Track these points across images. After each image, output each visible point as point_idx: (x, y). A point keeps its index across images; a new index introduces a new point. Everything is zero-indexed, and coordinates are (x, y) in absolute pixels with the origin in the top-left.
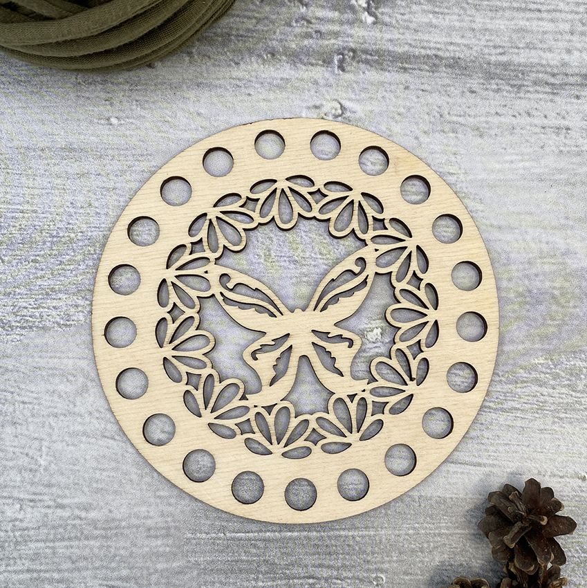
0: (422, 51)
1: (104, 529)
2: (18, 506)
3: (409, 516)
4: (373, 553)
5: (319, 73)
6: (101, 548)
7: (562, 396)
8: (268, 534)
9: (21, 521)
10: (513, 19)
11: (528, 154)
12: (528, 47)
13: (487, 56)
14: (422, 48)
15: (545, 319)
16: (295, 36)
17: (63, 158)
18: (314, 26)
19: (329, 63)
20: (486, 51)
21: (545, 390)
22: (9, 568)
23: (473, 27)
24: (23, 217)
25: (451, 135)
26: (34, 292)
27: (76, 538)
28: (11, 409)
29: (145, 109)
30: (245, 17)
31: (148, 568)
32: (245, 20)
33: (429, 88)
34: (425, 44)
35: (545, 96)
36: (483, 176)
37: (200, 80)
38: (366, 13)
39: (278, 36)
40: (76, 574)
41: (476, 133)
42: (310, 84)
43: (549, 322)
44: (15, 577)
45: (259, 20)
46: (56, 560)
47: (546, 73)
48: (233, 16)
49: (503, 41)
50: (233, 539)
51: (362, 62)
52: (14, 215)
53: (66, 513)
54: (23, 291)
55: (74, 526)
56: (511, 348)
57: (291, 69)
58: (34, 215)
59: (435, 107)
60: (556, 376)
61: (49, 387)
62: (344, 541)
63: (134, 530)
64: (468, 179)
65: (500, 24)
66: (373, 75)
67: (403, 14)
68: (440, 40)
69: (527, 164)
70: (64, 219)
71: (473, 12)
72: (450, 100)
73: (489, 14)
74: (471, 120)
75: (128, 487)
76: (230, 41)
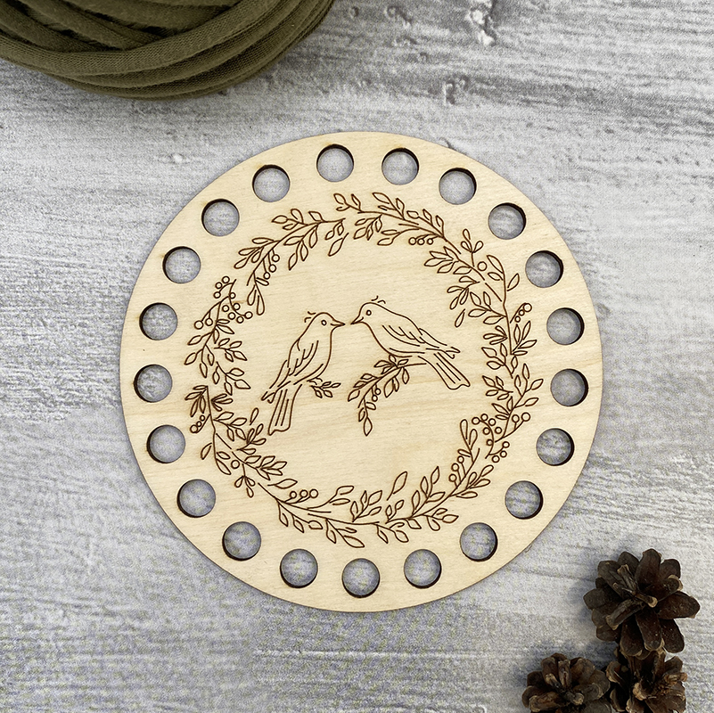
0: (550, 79)
1: (161, 642)
2: (61, 612)
3: (517, 638)
4: (473, 680)
5: (424, 105)
6: (156, 663)
7: (704, 502)
8: (351, 653)
9: (64, 629)
10: (662, 41)
11: (674, 209)
12: (679, 77)
13: (628, 88)
14: (550, 76)
15: (686, 410)
16: (396, 59)
17: (116, 202)
18: (419, 47)
19: (436, 93)
20: (628, 81)
21: (684, 495)
22: (51, 683)
23: (613, 51)
24: (69, 272)
25: (581, 183)
26: (82, 362)
27: (128, 650)
28: (53, 499)
29: (214, 145)
30: (336, 34)
31: (210, 689)
32: (336, 38)
33: (556, 126)
34: (554, 71)
35: (698, 138)
36: (620, 234)
37: (280, 112)
38: (483, 32)
39: (375, 58)
40: (127, 693)
41: (613, 181)
42: (412, 119)
43: (693, 413)
44: (57, 693)
45: (353, 39)
46: (104, 675)
47: (700, 110)
48: (322, 32)
49: (649, 69)
50: (310, 658)
51: (476, 92)
52: (58, 269)
53: (117, 622)
54: (69, 360)
55: (126, 637)
56: (646, 443)
57: (390, 100)
58: (82, 269)
59: (563, 149)
60: (698, 479)
61: (98, 474)
62: (440, 665)
63: (196, 643)
64: (600, 237)
65: (647, 48)
66: (488, 109)
67: (527, 34)
68: (571, 67)
69: (673, 221)
70: (118, 276)
71: (613, 32)
72: (582, 141)
73: (634, 35)
74: (606, 165)
75: (189, 593)
76: (318, 63)
